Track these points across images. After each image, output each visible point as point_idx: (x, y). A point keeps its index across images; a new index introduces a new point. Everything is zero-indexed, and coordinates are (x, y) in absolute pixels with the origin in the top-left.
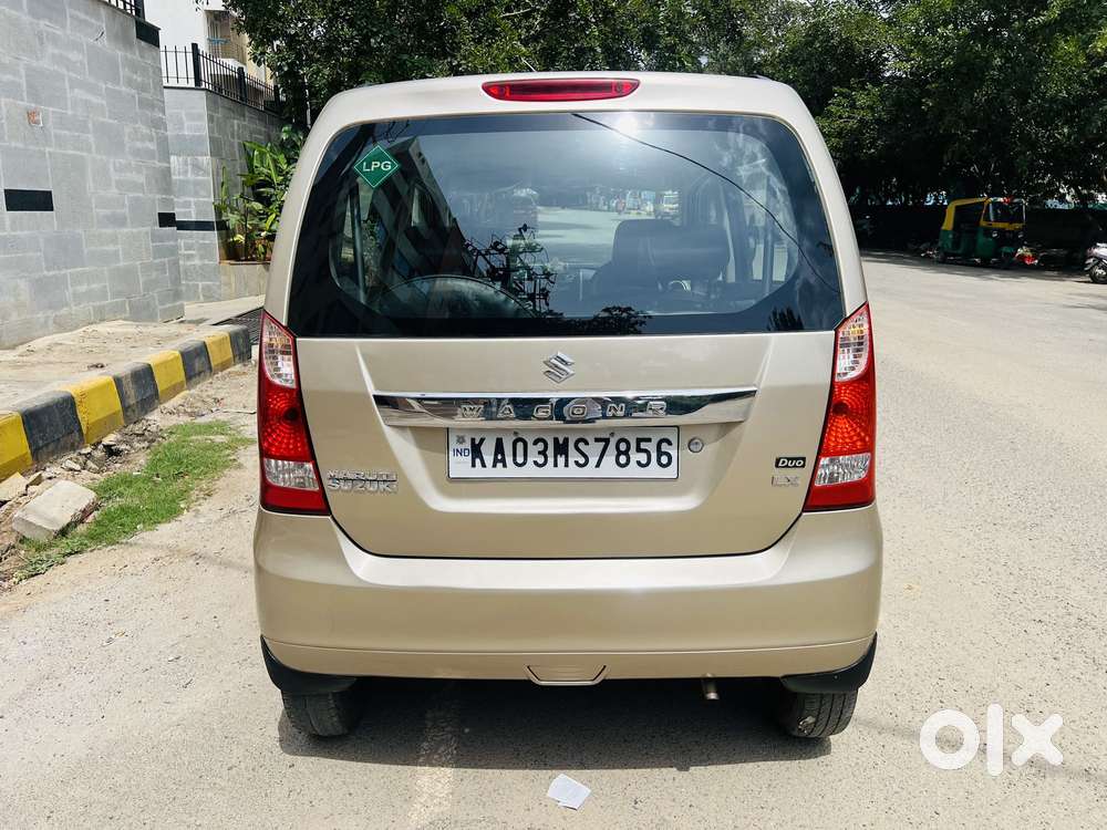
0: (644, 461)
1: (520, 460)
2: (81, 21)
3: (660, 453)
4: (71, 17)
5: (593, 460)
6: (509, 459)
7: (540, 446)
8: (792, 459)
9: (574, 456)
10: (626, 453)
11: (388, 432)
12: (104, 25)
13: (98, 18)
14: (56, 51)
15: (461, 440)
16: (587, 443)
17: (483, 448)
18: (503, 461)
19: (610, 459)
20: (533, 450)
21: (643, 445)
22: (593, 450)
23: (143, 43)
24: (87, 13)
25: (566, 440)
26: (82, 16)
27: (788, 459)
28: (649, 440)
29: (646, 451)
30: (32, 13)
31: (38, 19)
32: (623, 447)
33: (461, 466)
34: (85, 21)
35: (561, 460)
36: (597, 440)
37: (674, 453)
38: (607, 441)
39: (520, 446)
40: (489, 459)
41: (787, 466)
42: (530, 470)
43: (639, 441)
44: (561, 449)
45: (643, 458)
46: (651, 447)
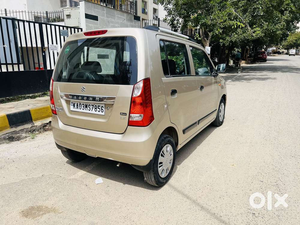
0: (99, 111)
1: (80, 108)
2: (119, 17)
3: (102, 109)
4: (117, 17)
5: (91, 109)
6: (79, 108)
7: (83, 105)
8: (124, 113)
9: (88, 108)
10: (96, 108)
11: (61, 99)
12: (125, 18)
13: (124, 16)
14: (112, 25)
15: (72, 103)
16: (90, 106)
17: (75, 105)
18: (78, 108)
19: (94, 109)
20: (82, 106)
21: (99, 107)
22: (91, 107)
23: (135, 20)
24: (121, 16)
25: (87, 105)
26: (120, 16)
27: (123, 113)
28: (100, 106)
29: (99, 108)
30: (107, 17)
31: (109, 18)
32: (96, 107)
33: (72, 108)
34: (121, 17)
35: (86, 109)
36: (92, 105)
37: (104, 110)
38: (93, 106)
39: (80, 105)
40: (76, 107)
41: (122, 115)
42: (82, 110)
43: (98, 106)
44: (86, 107)
45: (99, 110)
46: (100, 108)
